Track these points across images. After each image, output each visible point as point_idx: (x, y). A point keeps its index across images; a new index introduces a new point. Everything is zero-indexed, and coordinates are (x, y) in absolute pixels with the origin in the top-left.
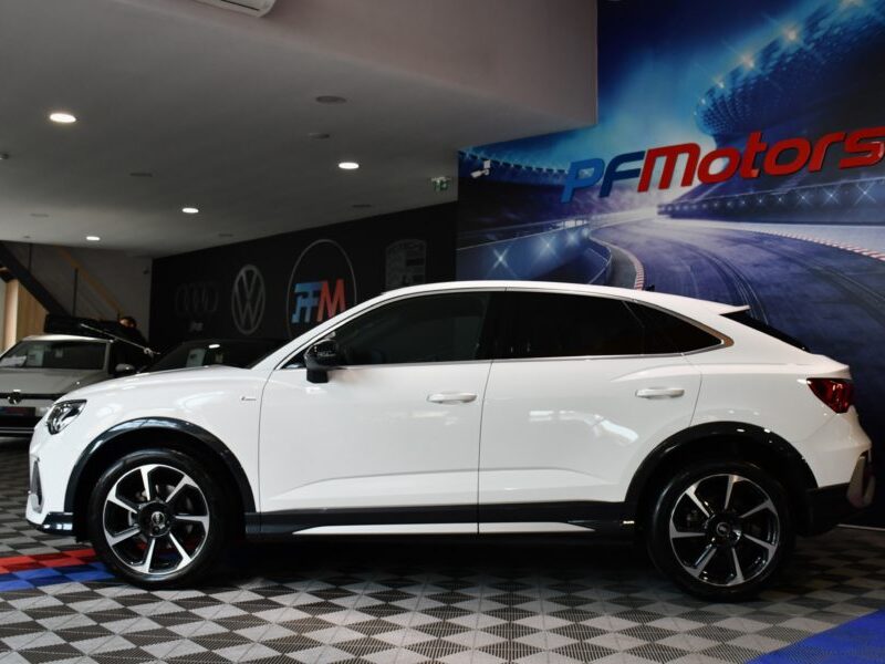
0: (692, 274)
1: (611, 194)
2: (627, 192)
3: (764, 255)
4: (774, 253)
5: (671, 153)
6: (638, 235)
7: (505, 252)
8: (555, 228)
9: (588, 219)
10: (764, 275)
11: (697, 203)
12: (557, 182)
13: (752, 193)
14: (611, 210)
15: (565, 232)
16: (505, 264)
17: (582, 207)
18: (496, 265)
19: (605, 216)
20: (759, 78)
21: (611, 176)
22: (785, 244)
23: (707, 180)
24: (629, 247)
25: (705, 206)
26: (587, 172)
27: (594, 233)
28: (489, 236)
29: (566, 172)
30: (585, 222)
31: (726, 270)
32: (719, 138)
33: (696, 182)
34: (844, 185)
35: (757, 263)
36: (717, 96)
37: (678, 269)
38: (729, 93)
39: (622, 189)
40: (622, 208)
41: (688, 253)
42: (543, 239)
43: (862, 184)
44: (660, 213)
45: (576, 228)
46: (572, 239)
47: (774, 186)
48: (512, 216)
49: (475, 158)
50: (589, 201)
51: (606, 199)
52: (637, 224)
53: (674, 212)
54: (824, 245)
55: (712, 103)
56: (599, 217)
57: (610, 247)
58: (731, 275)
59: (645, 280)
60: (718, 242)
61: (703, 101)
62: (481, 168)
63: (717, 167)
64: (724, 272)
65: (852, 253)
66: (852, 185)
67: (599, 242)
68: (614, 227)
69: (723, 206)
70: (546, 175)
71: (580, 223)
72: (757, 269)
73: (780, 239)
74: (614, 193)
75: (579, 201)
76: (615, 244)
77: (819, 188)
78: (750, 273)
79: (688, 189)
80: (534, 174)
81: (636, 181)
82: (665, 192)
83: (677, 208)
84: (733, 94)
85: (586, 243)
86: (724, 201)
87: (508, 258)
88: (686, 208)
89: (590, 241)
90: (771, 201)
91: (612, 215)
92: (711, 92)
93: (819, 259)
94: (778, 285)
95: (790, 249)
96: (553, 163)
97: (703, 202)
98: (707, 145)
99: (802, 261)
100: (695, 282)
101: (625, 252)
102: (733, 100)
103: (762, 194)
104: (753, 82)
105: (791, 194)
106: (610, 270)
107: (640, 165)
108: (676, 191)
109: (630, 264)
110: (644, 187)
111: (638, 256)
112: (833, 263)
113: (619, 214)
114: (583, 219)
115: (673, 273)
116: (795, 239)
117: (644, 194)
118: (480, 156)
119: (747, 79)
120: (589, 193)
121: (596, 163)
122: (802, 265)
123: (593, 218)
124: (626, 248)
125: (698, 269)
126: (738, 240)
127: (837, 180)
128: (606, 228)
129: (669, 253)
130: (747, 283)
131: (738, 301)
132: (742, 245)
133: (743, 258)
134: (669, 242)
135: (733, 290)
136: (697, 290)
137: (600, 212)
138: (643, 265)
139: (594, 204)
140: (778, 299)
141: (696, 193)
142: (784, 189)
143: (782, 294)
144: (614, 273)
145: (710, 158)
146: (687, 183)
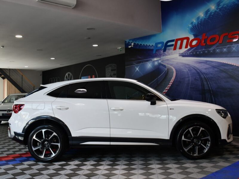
0: (189, 72)
1: (166, 51)
2: (170, 50)
3: (208, 66)
4: (210, 65)
5: (182, 40)
6: (173, 62)
7: (138, 67)
8: (152, 60)
9: (160, 58)
10: (208, 71)
11: (190, 53)
12: (152, 48)
13: (204, 50)
14: (166, 55)
15: (154, 62)
16: (138, 70)
17: (158, 54)
18: (136, 71)
19: (165, 57)
20: (205, 19)
21: (166, 46)
22: (213, 63)
23: (192, 47)
24: (171, 65)
25: (191, 53)
26: (160, 45)
27: (162, 61)
28: (134, 63)
29: (154, 46)
30: (160, 59)
31: (198, 70)
32: (195, 35)
33: (189, 47)
34: (228, 47)
35: (206, 68)
36: (193, 24)
37: (185, 70)
38: (197, 23)
39: (169, 49)
40: (169, 55)
41: (187, 66)
42: (148, 63)
44: (179, 56)
45: (157, 60)
46: (156, 63)
47: (210, 48)
48: (140, 58)
49: (129, 42)
50: (160, 53)
51: (165, 52)
52: (173, 59)
53: (183, 55)
54: (223, 63)
55: (192, 26)
56: (163, 57)
57: (166, 65)
58: (199, 71)
59: (176, 73)
60: (195, 63)
61: (190, 26)
62: (131, 45)
63: (194, 43)
64: (197, 71)
65: (231, 65)
66: (231, 47)
67: (163, 64)
68: (168, 60)
69: (196, 53)
70: (148, 46)
71: (158, 59)
72: (206, 70)
73: (212, 62)
74: (167, 51)
75: (158, 53)
76: (168, 64)
77: (222, 48)
78: (204, 71)
79: (187, 49)
80: (145, 46)
81: (173, 47)
82: (181, 50)
83: (184, 54)
84: (198, 23)
87: (139, 69)
88: (186, 54)
89: (161, 64)
90: (209, 51)
91: (167, 56)
92: (192, 23)
93: (222, 67)
94: (211, 74)
95: (215, 64)
96: (150, 43)
97: (191, 52)
98: (192, 37)
99: (218, 67)
100: (190, 74)
101: (171, 66)
102: (198, 25)
103: (207, 50)
104: (203, 20)
105: (214, 50)
106: (166, 72)
107: (174, 43)
108: (184, 50)
109: (172, 69)
110: (175, 49)
111: (174, 67)
112: (226, 68)
115: (183, 72)
116: (216, 62)
117: (175, 51)
118: (131, 42)
119: (201, 19)
120: (160, 51)
121: (162, 43)
122: (218, 68)
123: (162, 57)
124: (170, 65)
125: (190, 70)
126: (200, 62)
127: (226, 45)
128: (166, 60)
129: (182, 66)
130: (203, 74)
131: (201, 78)
132: (202, 64)
133: (202, 68)
134: (182, 63)
135: (200, 75)
136: (190, 76)
137: (163, 56)
138: (175, 70)
139: (162, 54)
140: (212, 78)
141: (189, 50)
142: (212, 48)
143: (213, 76)
144: (168, 72)
145: (192, 40)
146: (186, 47)
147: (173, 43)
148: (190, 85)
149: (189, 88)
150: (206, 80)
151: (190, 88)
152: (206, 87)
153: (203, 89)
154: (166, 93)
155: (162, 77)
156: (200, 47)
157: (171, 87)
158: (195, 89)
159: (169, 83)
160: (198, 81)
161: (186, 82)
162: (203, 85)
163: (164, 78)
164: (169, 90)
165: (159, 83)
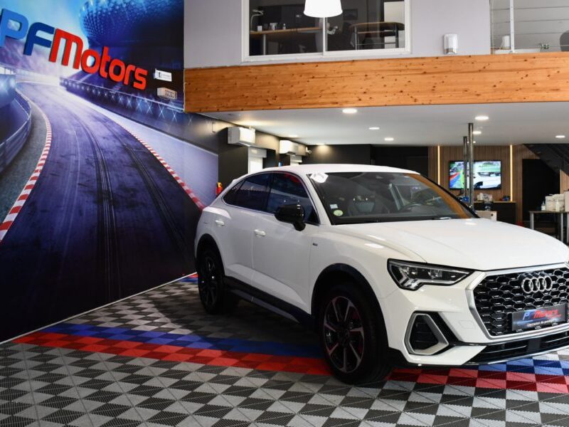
0: (77, 138)
2: (42, 57)
3: (107, 131)
4: (110, 131)
6: (47, 98)
9: (14, 71)
10: (106, 144)
13: (102, 87)
14: (30, 68)
17: (10, 56)
19: (27, 72)
22: (114, 126)
23: (86, 69)
24: (42, 106)
25: (83, 87)
26: (14, 25)
27: (20, 85)
30: (12, 73)
31: (92, 138)
32: (90, 41)
34: (133, 97)
35: (104, 136)
36: (90, 9)
37: (70, 132)
38: (95, 11)
39: (38, 53)
40: (39, 71)
41: (75, 121)
43: (138, 99)
44: (62, 84)
45: (5, 76)
46: (3, 87)
47: (111, 87)
50: (14, 53)
51: (28, 57)
52: (48, 88)
53: (68, 86)
55: (87, 13)
56: (23, 72)
57: (31, 103)
58: (94, 142)
59: (52, 138)
60: (88, 117)
61: (84, 9)
63: (89, 61)
66: (135, 99)
67: (23, 95)
68: (33, 86)
69: (91, 91)
71: (8, 72)
72: (104, 140)
73: (112, 122)
74: (34, 53)
75: (8, 50)
76: (33, 101)
77: (126, 96)
78: (102, 142)
81: (48, 50)
82: (65, 67)
83: (70, 84)
84: (96, 14)
85: (13, 94)
86: (91, 87)
88: (74, 85)
89: (16, 92)
90: (109, 95)
91: (32, 74)
92: (87, 5)
93: (125, 139)
94: (112, 153)
95: (116, 130)
97: (82, 84)
98: (86, 46)
99: (120, 139)
100: (78, 144)
101: (40, 110)
102: (96, 17)
103: (106, 91)
105: (116, 95)
106: (30, 123)
109: (44, 121)
111: (48, 116)
113: (36, 75)
114: (11, 69)
115: (67, 135)
116: (118, 124)
120: (15, 46)
121: (22, 20)
123: (19, 71)
124: (40, 107)
125: (80, 135)
126: (97, 119)
127: (131, 93)
128: (28, 84)
129: (65, 118)
130: (101, 149)
131: (97, 162)
132: (99, 123)
133: (99, 132)
134: (66, 110)
135: (95, 153)
136: (79, 149)
137: (24, 67)
138: (51, 124)
139: (18, 57)
140: (112, 161)
141: (79, 76)
142: (114, 91)
143: (112, 158)
144: (33, 127)
145: (87, 53)
146: (76, 66)
147: (50, 37)
148: (78, 176)
149: (77, 186)
150: (104, 167)
151: (79, 184)
152: (104, 187)
153: (100, 190)
154: (28, 198)
155: (17, 140)
156: (97, 78)
157: (39, 179)
158: (87, 189)
159: (35, 167)
160: (92, 168)
161: (72, 168)
162: (99, 179)
163: (21, 146)
164: (35, 188)
165: (8, 162)
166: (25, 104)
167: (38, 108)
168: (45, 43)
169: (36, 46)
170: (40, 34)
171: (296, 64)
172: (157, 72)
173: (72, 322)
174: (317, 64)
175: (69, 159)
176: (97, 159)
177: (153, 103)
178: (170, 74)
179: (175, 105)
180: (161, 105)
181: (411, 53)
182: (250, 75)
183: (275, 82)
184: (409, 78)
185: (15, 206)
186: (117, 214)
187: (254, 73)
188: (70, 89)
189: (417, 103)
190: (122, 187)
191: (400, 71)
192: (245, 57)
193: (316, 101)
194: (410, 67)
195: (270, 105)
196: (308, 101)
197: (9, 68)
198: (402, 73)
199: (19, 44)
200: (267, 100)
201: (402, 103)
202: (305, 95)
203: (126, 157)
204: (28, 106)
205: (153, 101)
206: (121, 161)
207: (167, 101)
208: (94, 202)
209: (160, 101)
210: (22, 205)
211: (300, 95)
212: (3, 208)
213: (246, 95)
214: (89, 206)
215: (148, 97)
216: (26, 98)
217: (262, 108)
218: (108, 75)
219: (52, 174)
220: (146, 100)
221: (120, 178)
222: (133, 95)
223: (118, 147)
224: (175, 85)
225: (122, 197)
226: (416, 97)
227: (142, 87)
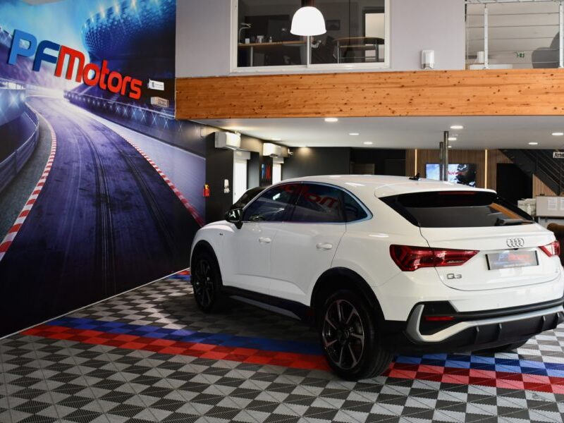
0: (78, 146)
2: (48, 73)
3: (105, 139)
4: (108, 139)
5: (72, 54)
6: (53, 110)
8: (1, 85)
9: (24, 86)
10: (105, 151)
11: (82, 96)
12: (3, 41)
13: (101, 98)
15: (7, 92)
17: (21, 73)
19: (35, 87)
21: (41, 55)
22: (111, 135)
23: (86, 82)
24: (48, 118)
25: (84, 99)
26: (25, 44)
27: (29, 99)
30: (23, 88)
31: (92, 147)
32: (91, 56)
35: (102, 143)
36: (91, 26)
37: (72, 141)
38: (96, 28)
39: (46, 68)
40: (46, 85)
41: (77, 131)
43: (134, 108)
44: (66, 97)
45: (16, 91)
46: (13, 100)
50: (25, 70)
51: (36, 73)
52: (54, 100)
53: (72, 99)
55: (88, 29)
56: (32, 86)
57: (38, 115)
58: (94, 149)
60: (89, 126)
61: (86, 26)
63: (90, 75)
66: (131, 108)
67: (31, 108)
68: (40, 99)
69: (91, 103)
71: (19, 87)
72: (102, 148)
73: (110, 130)
74: (41, 69)
75: (19, 68)
76: (41, 113)
77: (123, 105)
78: (101, 149)
79: (78, 84)
81: (54, 66)
82: (69, 81)
83: (73, 96)
84: (97, 30)
85: (23, 108)
86: (92, 99)
88: (77, 97)
89: (26, 106)
90: (108, 106)
91: (39, 88)
92: (89, 22)
93: (121, 145)
94: (109, 159)
95: (113, 138)
98: (87, 61)
99: (117, 146)
100: (80, 152)
101: (47, 122)
102: (97, 33)
103: (105, 101)
104: (104, 27)
105: (114, 105)
106: (38, 134)
108: (73, 84)
109: (50, 132)
110: (58, 73)
111: (54, 127)
113: (43, 89)
114: (21, 85)
115: (70, 143)
117: (58, 79)
119: (102, 24)
120: (25, 63)
121: (33, 39)
122: (117, 148)
123: (28, 86)
125: (81, 144)
126: (97, 128)
127: (127, 103)
128: (36, 98)
129: (68, 128)
130: (100, 156)
131: (96, 168)
132: (98, 131)
133: (98, 140)
134: (69, 120)
135: (94, 159)
136: (80, 157)
137: (32, 82)
138: (56, 134)
139: (28, 73)
140: (109, 167)
141: (81, 89)
142: (112, 101)
143: (110, 165)
144: (40, 137)
145: (89, 67)
146: (78, 80)
147: (55, 54)
148: (79, 181)
149: (78, 191)
150: (102, 172)
151: (80, 189)
152: (102, 191)
153: (98, 194)
154: (36, 203)
155: (26, 150)
156: (97, 90)
157: (45, 186)
158: (86, 193)
159: (42, 174)
160: (91, 173)
161: (74, 174)
162: (98, 183)
163: (30, 155)
164: (41, 193)
165: (18, 170)
166: (33, 116)
167: (45, 120)
168: (51, 59)
169: (44, 62)
170: (48, 51)
171: (281, 75)
172: (151, 82)
173: (72, 316)
174: (301, 76)
175: (71, 166)
176: (96, 165)
177: (147, 111)
178: (162, 84)
179: (168, 113)
180: (154, 113)
181: (391, 67)
182: (238, 85)
183: (261, 92)
184: (388, 91)
185: (24, 210)
186: (113, 216)
187: (242, 83)
188: (73, 101)
189: (395, 114)
190: (118, 191)
191: (380, 84)
192: (233, 68)
193: (299, 111)
194: (389, 81)
195: (256, 113)
196: (293, 111)
197: (19, 84)
198: (381, 86)
199: (28, 61)
200: (254, 109)
201: (381, 114)
202: (290, 105)
203: (122, 163)
204: (36, 118)
205: (147, 109)
206: (118, 167)
207: (160, 109)
208: (93, 205)
209: (153, 109)
210: (30, 209)
211: (285, 105)
212: (14, 212)
213: (234, 103)
214: (89, 209)
215: (142, 106)
216: (34, 110)
217: (248, 116)
218: (107, 88)
219: (57, 181)
220: (140, 108)
221: (116, 183)
222: (129, 105)
223: (115, 153)
224: (167, 94)
225: (118, 200)
226: (394, 109)
227: (137, 96)
